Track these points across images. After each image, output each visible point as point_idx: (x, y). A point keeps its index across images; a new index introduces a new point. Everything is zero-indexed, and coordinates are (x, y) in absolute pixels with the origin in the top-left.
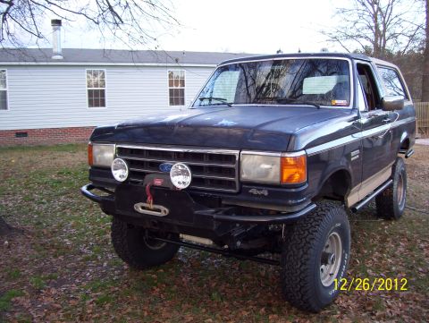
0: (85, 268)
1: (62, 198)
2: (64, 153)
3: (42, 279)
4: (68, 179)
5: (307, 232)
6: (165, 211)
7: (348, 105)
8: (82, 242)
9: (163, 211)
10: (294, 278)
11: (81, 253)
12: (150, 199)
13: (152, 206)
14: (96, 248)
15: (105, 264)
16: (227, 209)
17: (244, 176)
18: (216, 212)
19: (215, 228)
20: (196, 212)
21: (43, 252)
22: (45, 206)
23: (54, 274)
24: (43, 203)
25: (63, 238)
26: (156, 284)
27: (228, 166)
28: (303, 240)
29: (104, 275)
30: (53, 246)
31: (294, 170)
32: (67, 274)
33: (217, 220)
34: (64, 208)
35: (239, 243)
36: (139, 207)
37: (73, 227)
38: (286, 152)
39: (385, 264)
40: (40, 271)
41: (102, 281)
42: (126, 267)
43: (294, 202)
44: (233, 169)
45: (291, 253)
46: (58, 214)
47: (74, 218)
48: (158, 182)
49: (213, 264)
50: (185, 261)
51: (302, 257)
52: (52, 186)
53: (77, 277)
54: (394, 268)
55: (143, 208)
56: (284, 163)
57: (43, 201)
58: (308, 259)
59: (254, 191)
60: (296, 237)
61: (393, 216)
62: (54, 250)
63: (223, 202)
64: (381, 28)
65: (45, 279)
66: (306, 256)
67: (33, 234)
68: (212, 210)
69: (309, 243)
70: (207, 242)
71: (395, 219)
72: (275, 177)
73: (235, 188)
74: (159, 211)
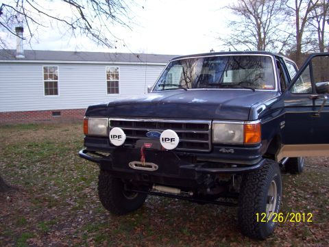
0: (76, 215)
1: (38, 164)
2: (29, 131)
3: (46, 224)
4: (37, 150)
5: (257, 180)
6: (155, 167)
7: (274, 89)
8: (67, 197)
9: (154, 167)
10: (249, 215)
11: (69, 205)
12: (143, 158)
13: (145, 164)
14: (79, 200)
15: (91, 212)
16: (203, 164)
17: (215, 139)
18: (196, 166)
19: (196, 178)
20: (181, 167)
21: (38, 205)
22: (26, 171)
23: (54, 220)
24: (24, 168)
25: (51, 194)
26: (136, 225)
27: (203, 132)
28: (256, 186)
29: (93, 220)
30: (45, 200)
31: (253, 134)
32: (63, 220)
33: (198, 172)
34: (42, 172)
35: (209, 190)
36: (133, 165)
37: (55, 185)
38: (248, 120)
39: (301, 205)
40: (41, 219)
41: (93, 224)
42: (108, 214)
43: (253, 157)
44: (207, 134)
45: (247, 195)
46: (39, 176)
47: (53, 179)
48: (148, 145)
49: (174, 210)
50: (152, 207)
51: (255, 198)
52: (27, 156)
53: (72, 222)
54: (308, 207)
55: (136, 165)
56: (246, 129)
57: (24, 166)
58: (260, 200)
59: (223, 150)
60: (250, 184)
61: (298, 171)
62: (47, 203)
63: (198, 159)
64: (262, 36)
65: (48, 224)
66: (258, 197)
67: (27, 191)
68: (193, 165)
69: (260, 188)
70: (176, 191)
71: (299, 174)
72: (240, 139)
73: (208, 148)
74: (150, 167)
